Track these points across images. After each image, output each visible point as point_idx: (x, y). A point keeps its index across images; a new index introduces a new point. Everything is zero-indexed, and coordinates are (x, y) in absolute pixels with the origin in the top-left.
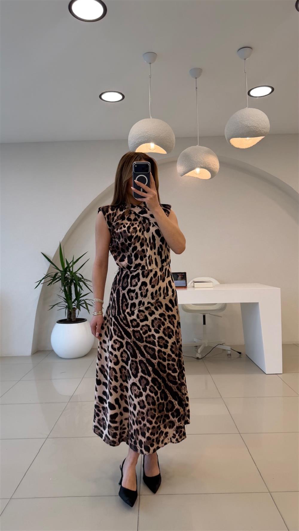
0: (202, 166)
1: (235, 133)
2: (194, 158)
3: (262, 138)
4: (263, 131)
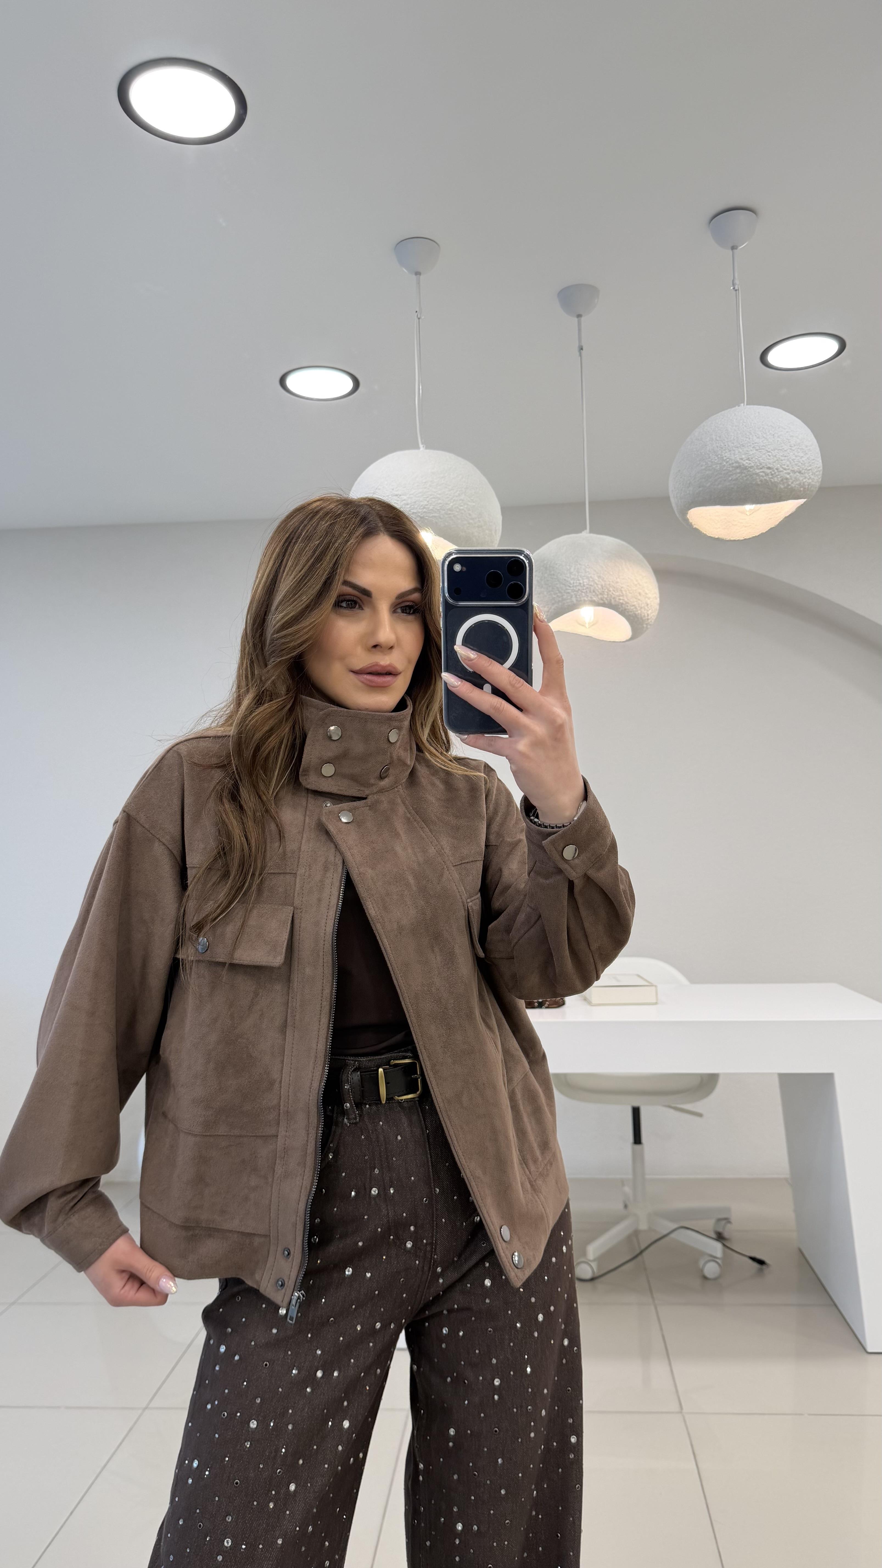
0: (594, 599)
1: (701, 489)
2: (568, 575)
3: (798, 506)
4: (798, 482)
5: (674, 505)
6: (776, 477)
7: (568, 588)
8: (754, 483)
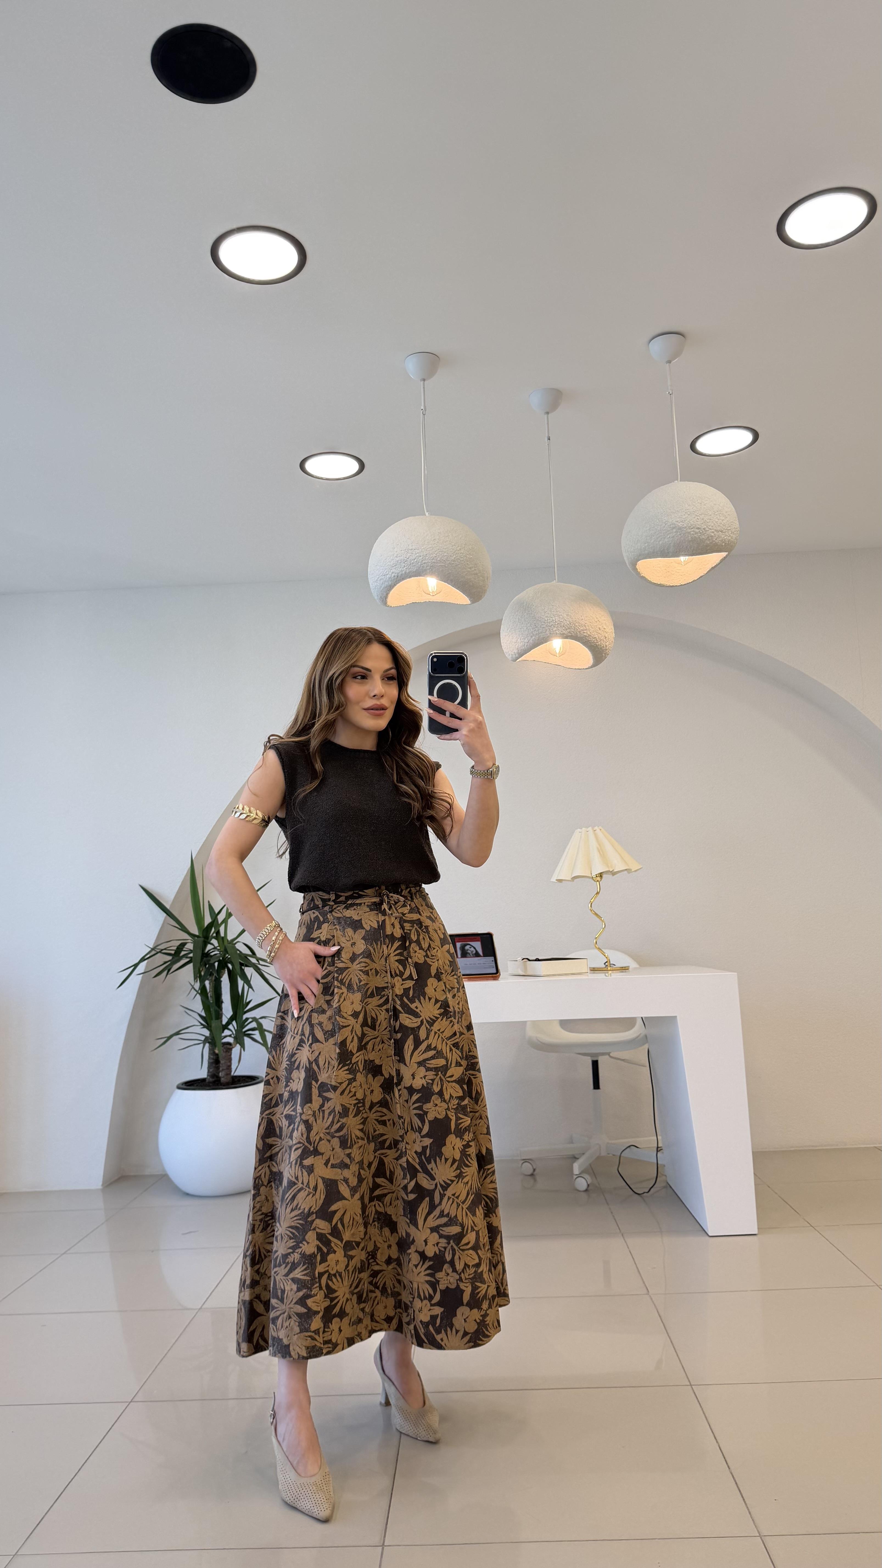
0: (564, 632)
1: (646, 545)
2: (543, 614)
3: (721, 558)
4: (720, 539)
5: (625, 559)
6: (703, 535)
7: (543, 623)
8: (686, 539)
